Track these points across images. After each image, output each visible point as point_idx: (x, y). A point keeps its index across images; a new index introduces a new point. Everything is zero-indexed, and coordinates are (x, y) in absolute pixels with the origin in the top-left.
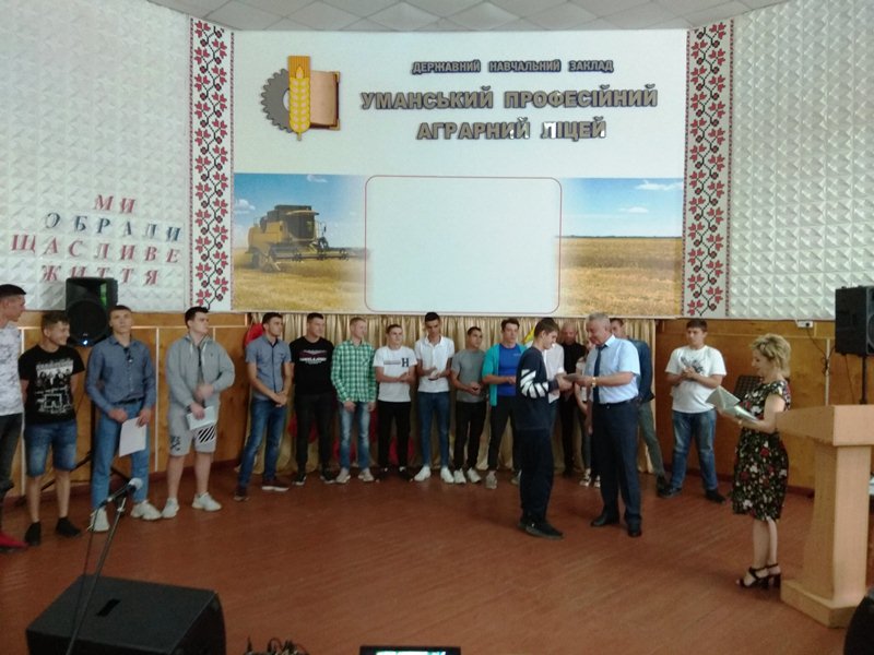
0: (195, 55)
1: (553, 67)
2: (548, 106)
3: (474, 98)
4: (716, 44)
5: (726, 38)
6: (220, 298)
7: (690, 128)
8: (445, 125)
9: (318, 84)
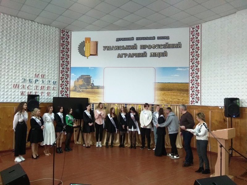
0: (61, 38)
1: (153, 38)
2: (152, 49)
3: (132, 47)
4: (197, 31)
5: (200, 30)
7: (191, 54)
8: (124, 54)
9: (92, 44)
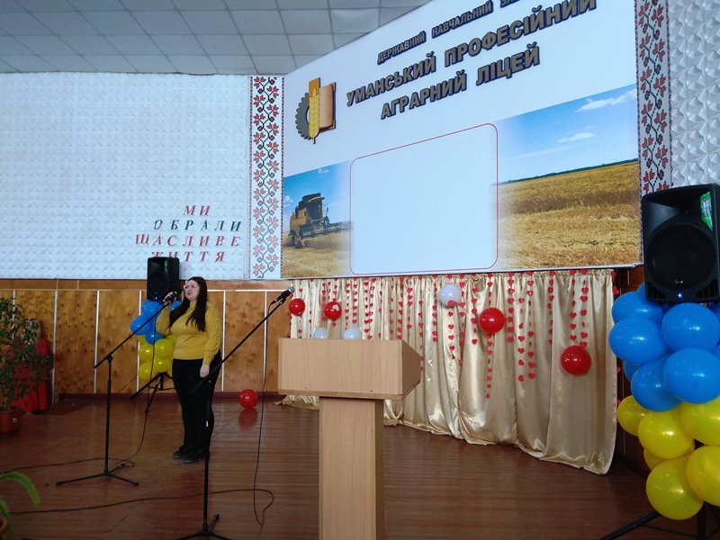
0: (254, 101)
1: (487, 9)
3: (421, 68)
6: (271, 269)
7: (639, 19)
8: (400, 100)
9: (324, 95)
